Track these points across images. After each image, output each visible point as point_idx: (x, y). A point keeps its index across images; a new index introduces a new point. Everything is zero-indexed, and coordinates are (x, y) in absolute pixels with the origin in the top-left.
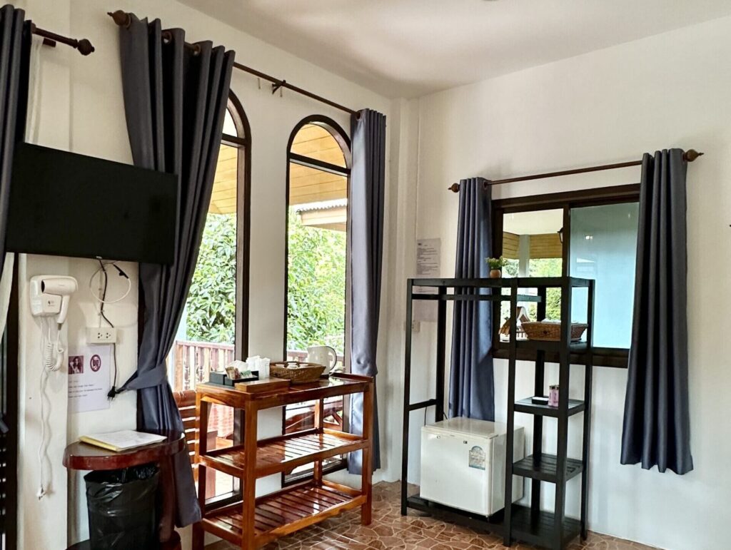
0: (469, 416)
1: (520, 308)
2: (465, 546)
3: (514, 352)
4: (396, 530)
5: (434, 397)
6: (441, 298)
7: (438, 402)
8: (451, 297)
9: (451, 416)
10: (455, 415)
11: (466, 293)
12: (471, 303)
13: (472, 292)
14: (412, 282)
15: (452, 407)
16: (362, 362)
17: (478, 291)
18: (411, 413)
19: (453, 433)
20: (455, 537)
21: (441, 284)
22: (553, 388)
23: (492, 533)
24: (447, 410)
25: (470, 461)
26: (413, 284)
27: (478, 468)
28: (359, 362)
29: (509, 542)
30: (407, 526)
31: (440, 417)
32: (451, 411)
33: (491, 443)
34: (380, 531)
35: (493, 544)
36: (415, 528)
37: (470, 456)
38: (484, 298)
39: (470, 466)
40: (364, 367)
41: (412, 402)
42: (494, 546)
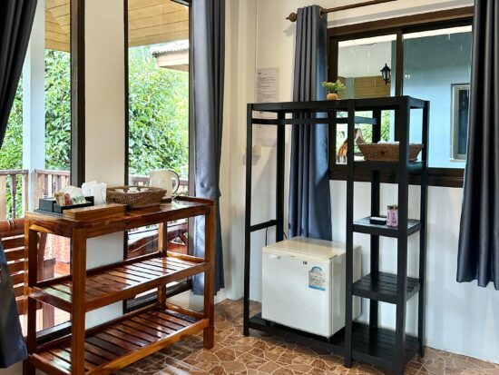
0: (307, 236)
1: (357, 130)
2: (307, 368)
3: (352, 173)
4: (239, 353)
5: (274, 218)
6: (280, 124)
7: (278, 222)
8: (289, 122)
9: (290, 236)
10: (295, 234)
11: (303, 117)
12: (309, 127)
13: (309, 117)
14: (251, 107)
15: (292, 226)
16: (206, 185)
17: (315, 115)
18: (252, 233)
19: (293, 254)
20: (296, 359)
21: (280, 108)
22: (391, 208)
23: (332, 354)
24: (287, 230)
25: (310, 282)
26: (252, 109)
27: (318, 288)
28: (202, 185)
29: (350, 363)
30: (250, 348)
31: (280, 237)
32: (290, 231)
33: (331, 264)
34: (222, 355)
35: (334, 365)
36: (257, 351)
37: (310, 276)
38: (321, 121)
39: (310, 287)
40: (208, 190)
41: (253, 223)
42: (335, 368)
